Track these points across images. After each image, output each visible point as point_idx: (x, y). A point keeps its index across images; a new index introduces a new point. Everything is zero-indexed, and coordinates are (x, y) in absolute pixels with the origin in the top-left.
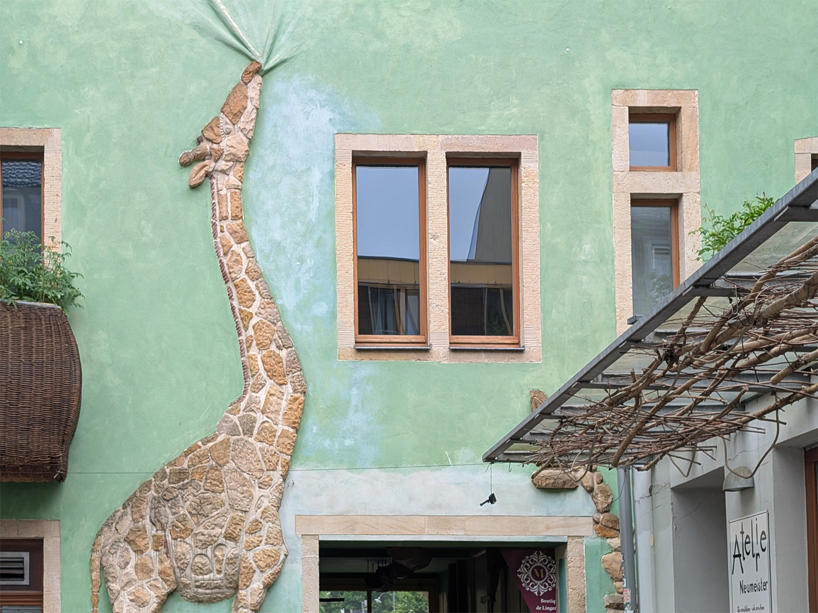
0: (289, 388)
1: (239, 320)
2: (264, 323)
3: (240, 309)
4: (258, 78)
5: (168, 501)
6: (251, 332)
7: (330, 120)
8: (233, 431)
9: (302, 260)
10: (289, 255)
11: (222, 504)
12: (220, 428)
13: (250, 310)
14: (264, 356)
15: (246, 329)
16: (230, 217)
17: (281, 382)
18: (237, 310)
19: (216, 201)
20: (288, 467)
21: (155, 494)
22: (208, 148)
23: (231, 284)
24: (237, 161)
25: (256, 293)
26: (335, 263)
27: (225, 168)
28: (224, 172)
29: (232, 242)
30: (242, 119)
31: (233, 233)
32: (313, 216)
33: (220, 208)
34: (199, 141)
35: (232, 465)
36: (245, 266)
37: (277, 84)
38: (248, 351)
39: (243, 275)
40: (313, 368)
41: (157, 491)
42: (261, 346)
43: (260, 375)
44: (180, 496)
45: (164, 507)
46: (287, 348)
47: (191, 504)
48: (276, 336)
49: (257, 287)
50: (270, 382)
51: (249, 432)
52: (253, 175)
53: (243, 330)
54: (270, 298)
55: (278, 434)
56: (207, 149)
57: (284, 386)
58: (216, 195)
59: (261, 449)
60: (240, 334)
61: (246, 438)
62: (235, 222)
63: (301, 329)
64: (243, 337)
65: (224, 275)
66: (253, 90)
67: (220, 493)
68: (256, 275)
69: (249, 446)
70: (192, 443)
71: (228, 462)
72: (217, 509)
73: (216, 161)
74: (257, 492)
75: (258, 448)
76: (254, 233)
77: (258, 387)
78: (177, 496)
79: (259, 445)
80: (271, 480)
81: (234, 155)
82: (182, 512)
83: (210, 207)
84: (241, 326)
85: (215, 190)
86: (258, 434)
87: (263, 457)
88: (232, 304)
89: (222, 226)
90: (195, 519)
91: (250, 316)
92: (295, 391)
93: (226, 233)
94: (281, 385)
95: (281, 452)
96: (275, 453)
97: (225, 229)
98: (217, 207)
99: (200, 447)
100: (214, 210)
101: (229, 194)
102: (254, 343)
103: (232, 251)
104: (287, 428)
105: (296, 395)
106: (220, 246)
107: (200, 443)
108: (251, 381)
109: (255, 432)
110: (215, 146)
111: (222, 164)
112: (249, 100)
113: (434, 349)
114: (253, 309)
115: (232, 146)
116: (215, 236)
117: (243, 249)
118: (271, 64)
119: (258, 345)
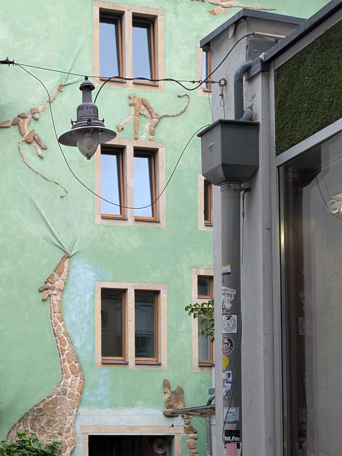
0: (79, 378)
1: (60, 351)
2: (70, 353)
3: (60, 347)
4: (68, 260)
5: (37, 420)
6: (65, 356)
7: (93, 276)
8: (59, 394)
9: (83, 329)
10: (78, 327)
11: (57, 422)
12: (53, 393)
13: (65, 348)
14: (70, 365)
15: (63, 355)
16: (57, 312)
17: (76, 376)
18: (59, 348)
19: (52, 305)
21: (32, 418)
22: (50, 286)
23: (57, 338)
24: (60, 291)
25: (67, 341)
26: (95, 330)
27: (56, 293)
28: (55, 295)
29: (58, 321)
30: (62, 275)
31: (59, 318)
32: (87, 312)
33: (53, 308)
34: (46, 283)
35: (59, 407)
36: (63, 331)
37: (75, 261)
38: (64, 363)
39: (62, 335)
40: (86, 369)
41: (32, 417)
42: (69, 362)
43: (69, 373)
44: (41, 419)
45: (36, 422)
46: (78, 363)
47: (45, 422)
48: (74, 358)
49: (67, 339)
50: (72, 376)
51: (65, 394)
52: (65, 296)
53: (61, 355)
54: (71, 343)
55: (75, 395)
56: (49, 286)
57: (77, 377)
58: (52, 303)
59: (70, 401)
60: (60, 357)
61: (64, 397)
62: (59, 314)
63: (81, 355)
64: (62, 358)
65: (55, 334)
66: (66, 264)
67: (56, 417)
68: (67, 334)
69: (65, 400)
71: (58, 406)
72: (55, 424)
73: (52, 291)
74: (68, 417)
75: (68, 401)
76: (66, 318)
77: (67, 377)
78: (40, 419)
79: (69, 399)
80: (73, 413)
81: (59, 289)
82: (42, 425)
83: (49, 308)
84: (61, 353)
85: (52, 301)
86: (68, 395)
87: (70, 404)
88: (57, 345)
89: (54, 315)
90: (47, 427)
91: (65, 350)
92: (81, 379)
93: (56, 318)
94: (76, 377)
95: (76, 402)
96: (74, 402)
97: (55, 317)
98: (52, 308)
99: (46, 400)
100: (51, 309)
101: (57, 303)
102: (66, 361)
103: (58, 325)
104: (78, 393)
105: (82, 381)
106: (53, 323)
107: (46, 398)
108: (65, 375)
109: (67, 394)
110: (53, 285)
111: (55, 292)
112: (65, 268)
113: (130, 363)
114: (66, 348)
115: (59, 285)
116: (51, 319)
117: (62, 324)
118: (72, 254)
119: (68, 361)
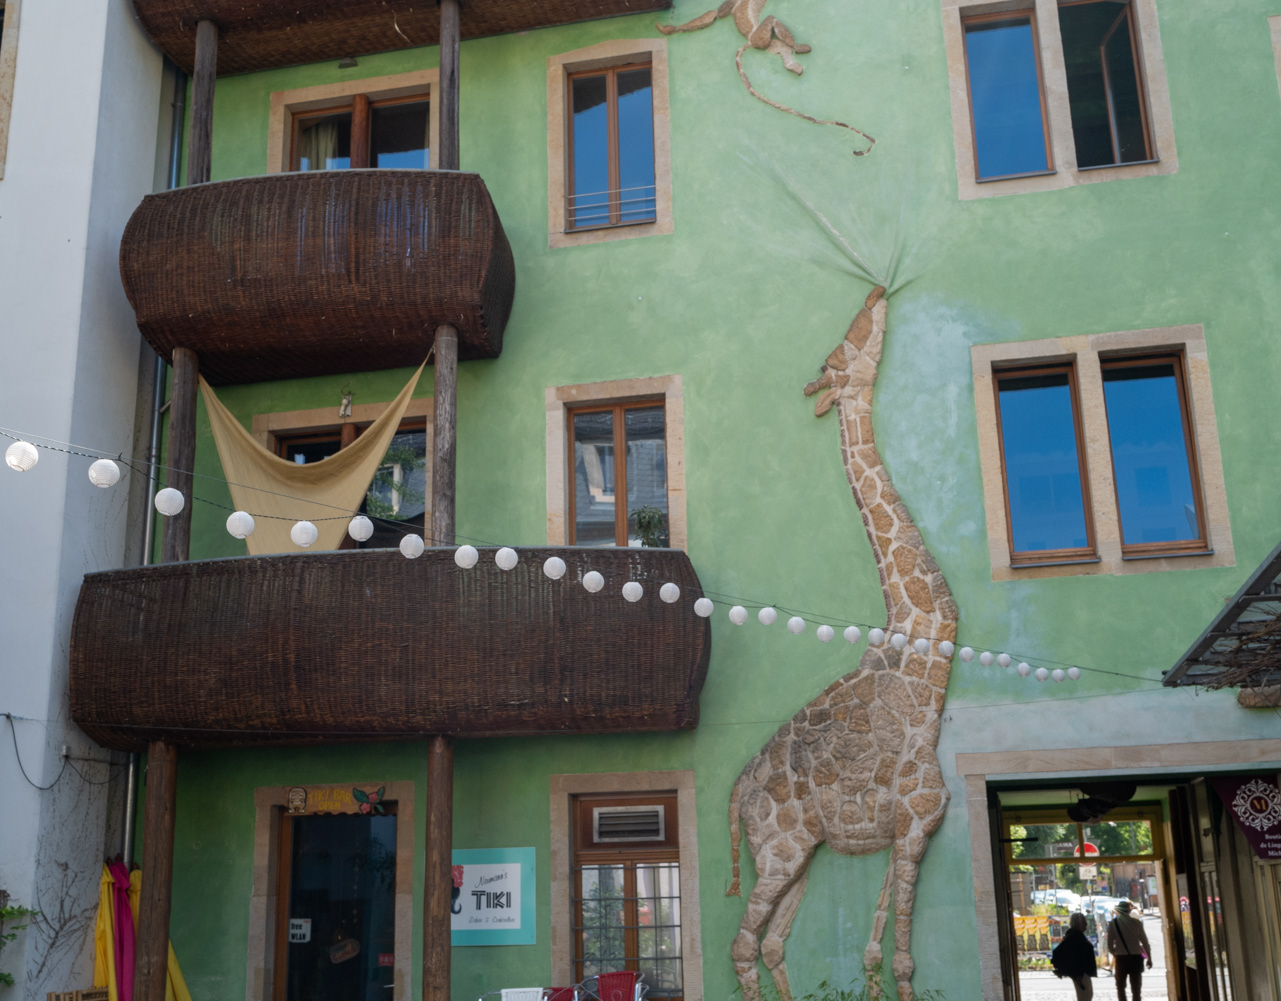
0: (937, 617)
1: (877, 547)
2: (904, 548)
3: (878, 538)
4: (882, 303)
5: (809, 744)
6: (891, 558)
7: (965, 334)
8: (878, 664)
9: (943, 479)
10: (928, 475)
11: (870, 745)
12: (863, 663)
13: (889, 536)
14: (907, 583)
15: (885, 555)
16: (860, 441)
17: (928, 609)
18: (874, 537)
19: (845, 427)
20: (943, 701)
21: (795, 738)
22: (833, 375)
23: (865, 510)
24: (865, 385)
25: (894, 517)
26: (981, 478)
27: (852, 393)
28: (852, 397)
29: (865, 466)
30: (868, 343)
31: (864, 456)
32: (952, 432)
33: (850, 434)
34: (824, 369)
35: (878, 702)
36: (879, 490)
37: (904, 306)
38: (889, 579)
39: (879, 500)
40: (962, 591)
41: (797, 735)
42: (903, 572)
43: (904, 603)
44: (822, 739)
45: (806, 751)
46: (932, 573)
47: (835, 747)
48: (919, 561)
49: (894, 511)
50: (915, 611)
51: (895, 664)
52: (883, 397)
53: (882, 557)
54: (910, 520)
55: (929, 665)
56: (831, 377)
57: (932, 614)
58: (844, 422)
59: (911, 683)
60: (879, 562)
61: (892, 672)
62: (866, 446)
63: (943, 550)
64: (883, 565)
65: (859, 503)
67: (867, 733)
68: (894, 498)
69: (896, 681)
70: (832, 681)
71: (873, 699)
72: (865, 751)
73: (843, 387)
74: (909, 731)
75: (906, 683)
76: (888, 456)
77: (902, 616)
78: (819, 738)
80: (925, 716)
81: (861, 380)
82: (825, 756)
83: (839, 434)
84: (880, 552)
85: (843, 417)
86: (907, 666)
87: (914, 691)
88: (868, 531)
89: (852, 453)
90: (840, 762)
91: (889, 541)
92: (945, 617)
93: (858, 459)
94: (928, 612)
95: (934, 685)
96: (927, 686)
97: (856, 455)
98: (846, 434)
99: (842, 685)
100: (843, 436)
101: (858, 420)
102: (895, 570)
103: (866, 477)
104: (938, 659)
105: (946, 622)
106: (852, 472)
107: (842, 681)
108: (894, 610)
109: (903, 664)
110: (841, 373)
111: (848, 390)
112: (874, 324)
113: (1105, 559)
114: (893, 533)
115: (858, 372)
116: (846, 462)
117: (877, 473)
118: (896, 286)
119: (899, 571)
